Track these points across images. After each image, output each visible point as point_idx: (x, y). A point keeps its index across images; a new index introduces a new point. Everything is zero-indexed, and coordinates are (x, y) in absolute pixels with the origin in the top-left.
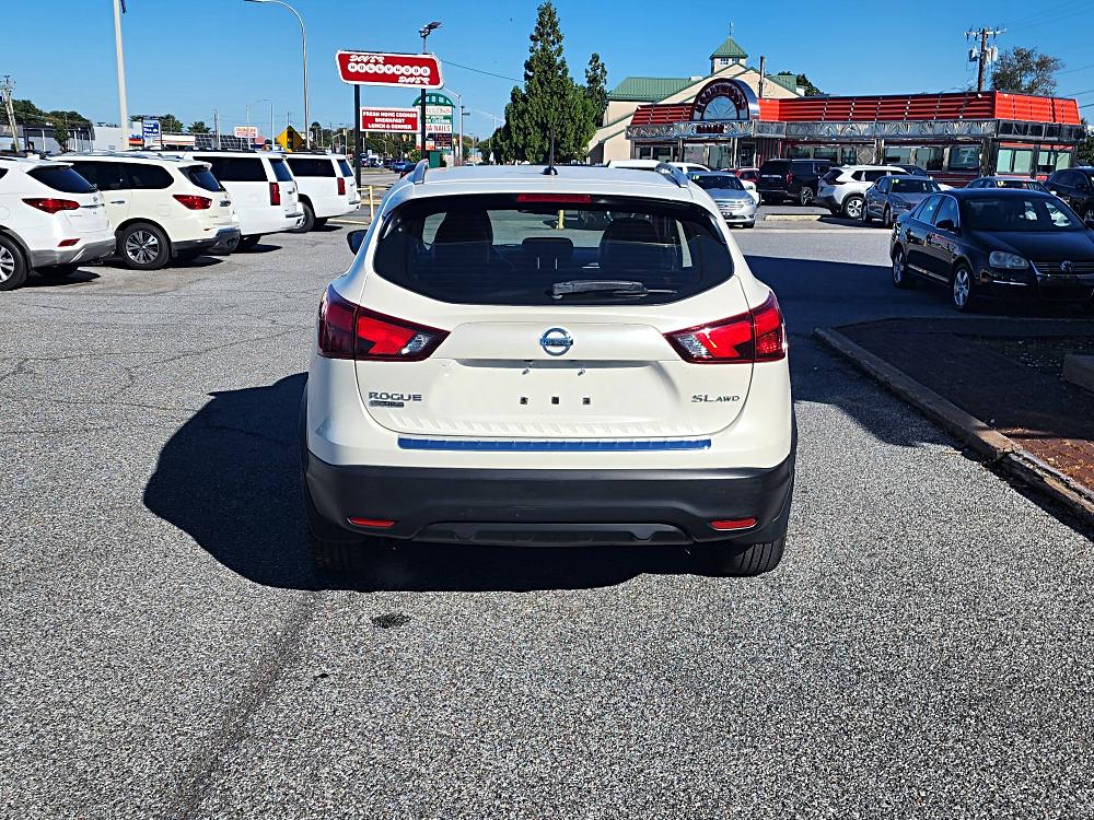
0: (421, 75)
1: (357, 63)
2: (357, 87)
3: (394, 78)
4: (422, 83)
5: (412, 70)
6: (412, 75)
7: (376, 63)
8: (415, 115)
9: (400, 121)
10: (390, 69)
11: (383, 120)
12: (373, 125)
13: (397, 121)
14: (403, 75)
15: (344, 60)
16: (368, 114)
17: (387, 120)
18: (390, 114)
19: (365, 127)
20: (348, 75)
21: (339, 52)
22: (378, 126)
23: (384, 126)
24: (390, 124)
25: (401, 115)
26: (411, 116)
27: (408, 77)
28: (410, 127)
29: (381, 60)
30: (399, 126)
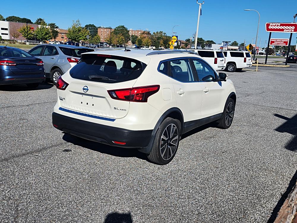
0: (291, 29)
1: (272, 26)
2: (271, 33)
3: (283, 30)
4: (291, 31)
5: (289, 28)
6: (288, 29)
7: (278, 26)
8: (287, 41)
9: (282, 42)
10: (282, 27)
11: (277, 42)
12: (273, 44)
13: (281, 42)
14: (285, 29)
15: (268, 25)
16: (273, 40)
17: (278, 42)
18: (279, 40)
19: (271, 44)
20: (268, 29)
21: (267, 23)
22: (275, 44)
23: (277, 44)
24: (279, 43)
25: (283, 41)
26: (286, 41)
27: (287, 29)
28: (285, 44)
29: (279, 25)
30: (282, 44)
